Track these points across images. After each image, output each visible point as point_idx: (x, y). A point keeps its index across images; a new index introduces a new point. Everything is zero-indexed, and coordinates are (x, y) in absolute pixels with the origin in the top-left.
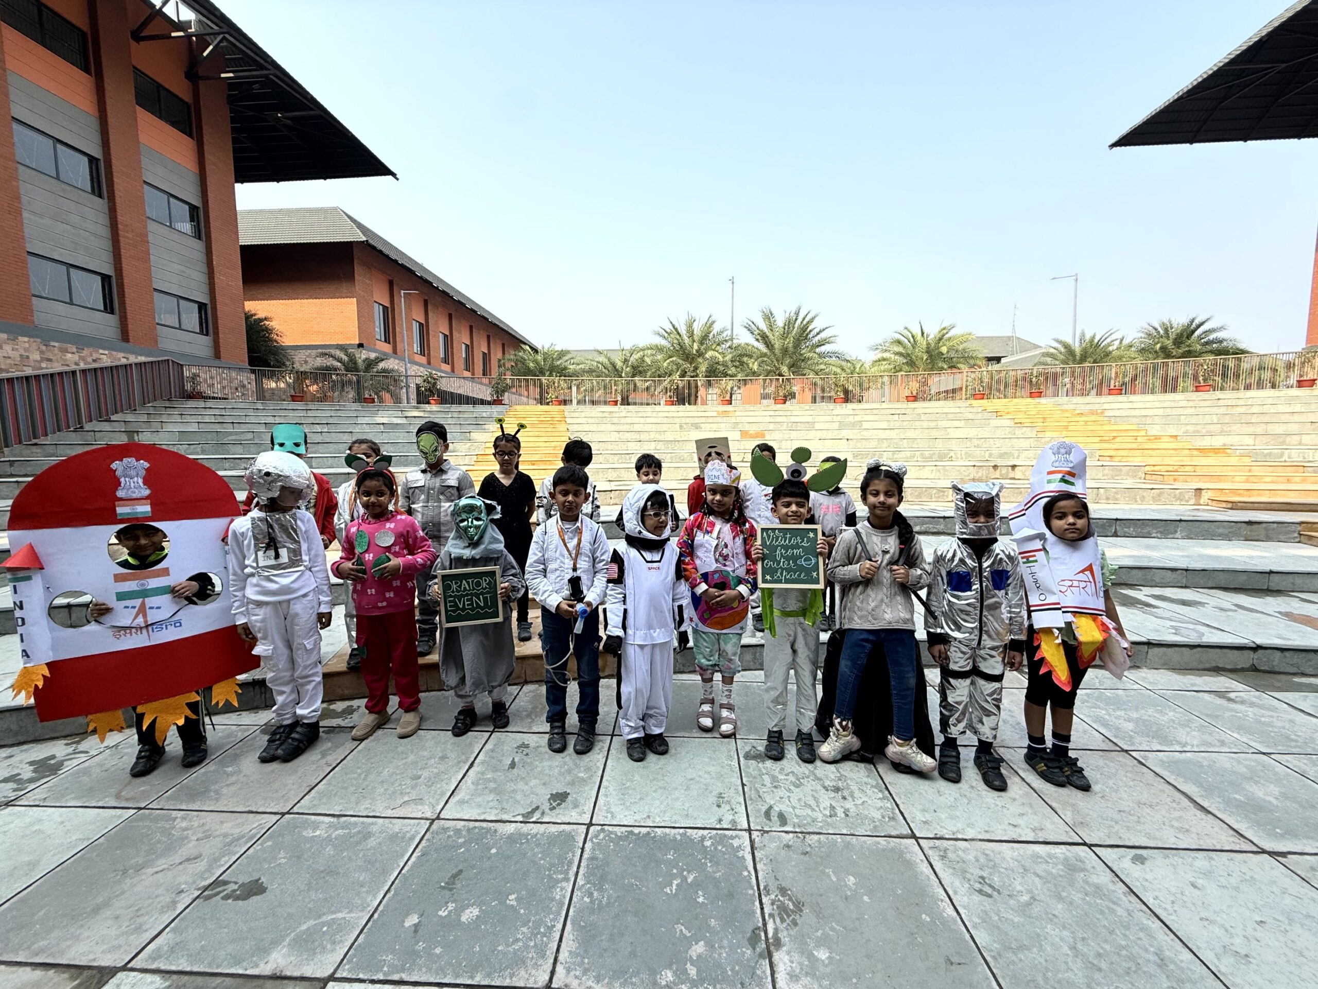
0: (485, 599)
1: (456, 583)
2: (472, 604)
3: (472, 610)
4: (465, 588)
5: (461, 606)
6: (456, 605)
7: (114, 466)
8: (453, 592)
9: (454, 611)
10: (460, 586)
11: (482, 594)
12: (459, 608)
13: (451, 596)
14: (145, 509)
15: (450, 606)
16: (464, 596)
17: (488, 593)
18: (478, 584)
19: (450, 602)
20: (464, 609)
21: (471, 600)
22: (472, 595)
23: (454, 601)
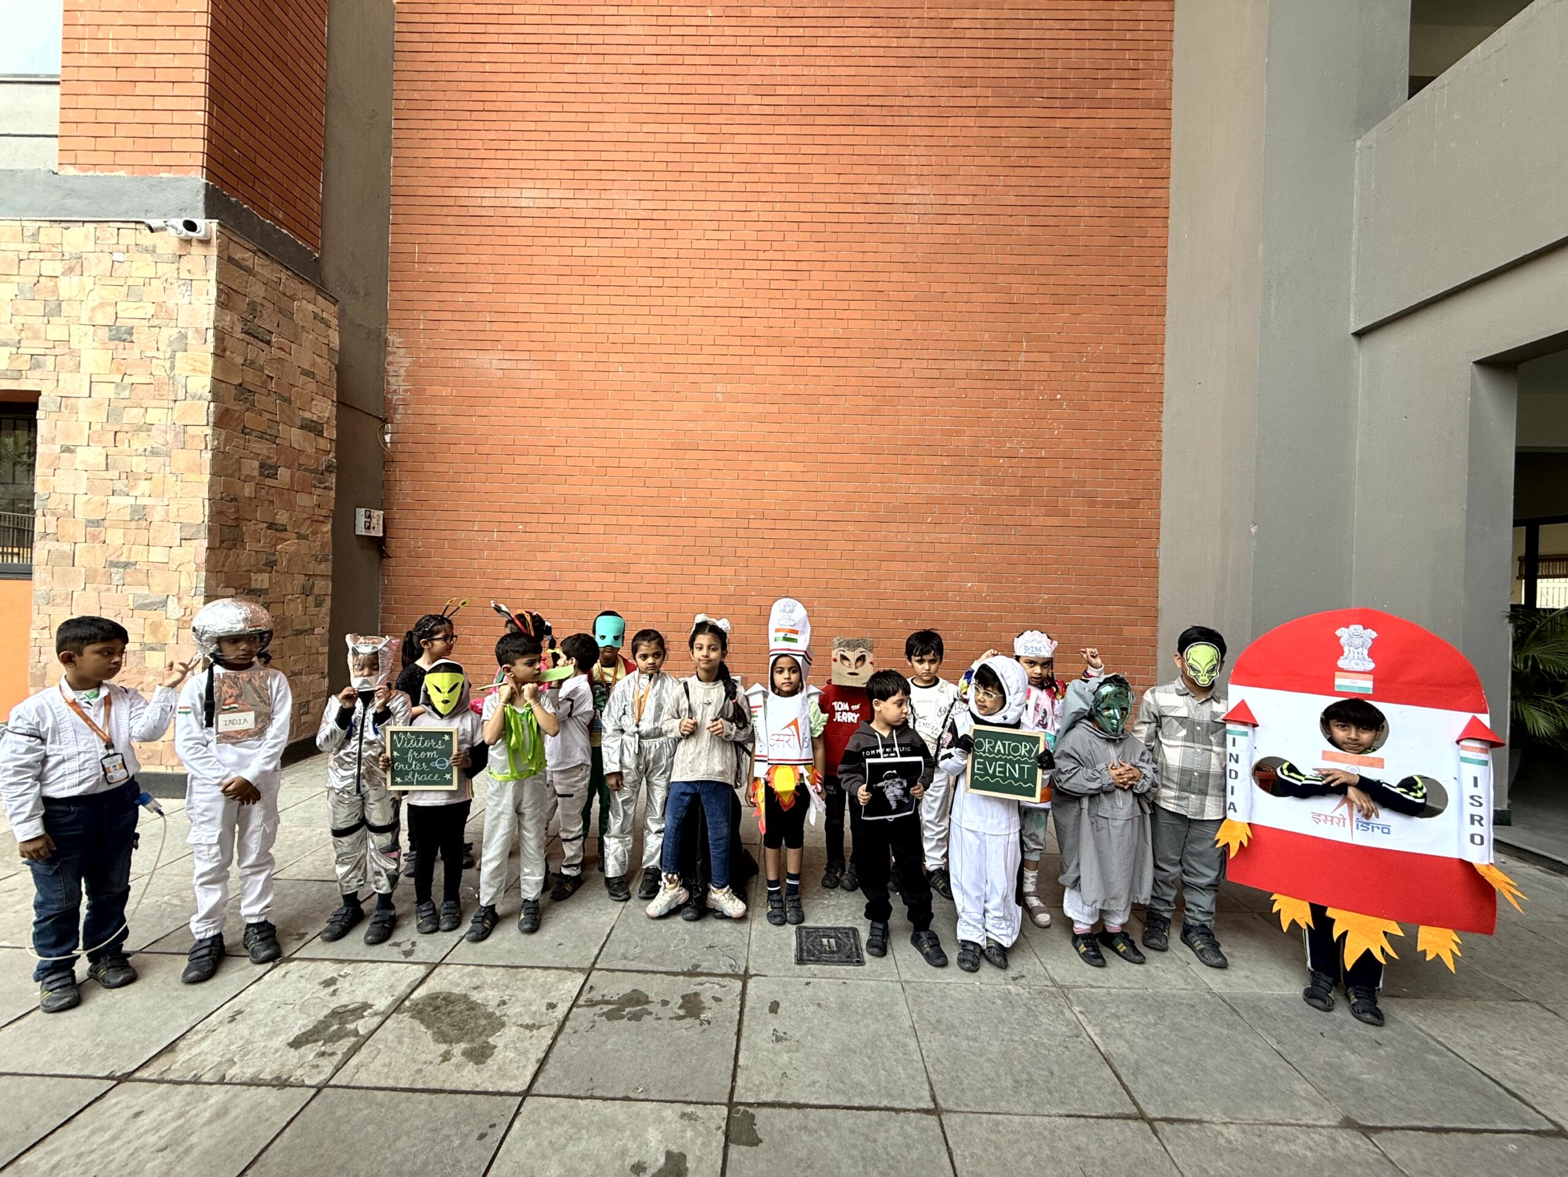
0: (1022, 769)
1: (990, 743)
2: (1004, 772)
3: (1004, 779)
4: (999, 750)
5: (991, 772)
6: (985, 769)
7: (1338, 633)
8: (984, 752)
9: (982, 776)
10: (993, 747)
11: (1019, 762)
12: (987, 774)
13: (981, 757)
14: (1365, 685)
15: (978, 769)
16: (997, 760)
17: (1026, 762)
18: (1016, 749)
19: (979, 763)
20: (993, 776)
21: (1004, 766)
22: (1006, 761)
23: (983, 764)
